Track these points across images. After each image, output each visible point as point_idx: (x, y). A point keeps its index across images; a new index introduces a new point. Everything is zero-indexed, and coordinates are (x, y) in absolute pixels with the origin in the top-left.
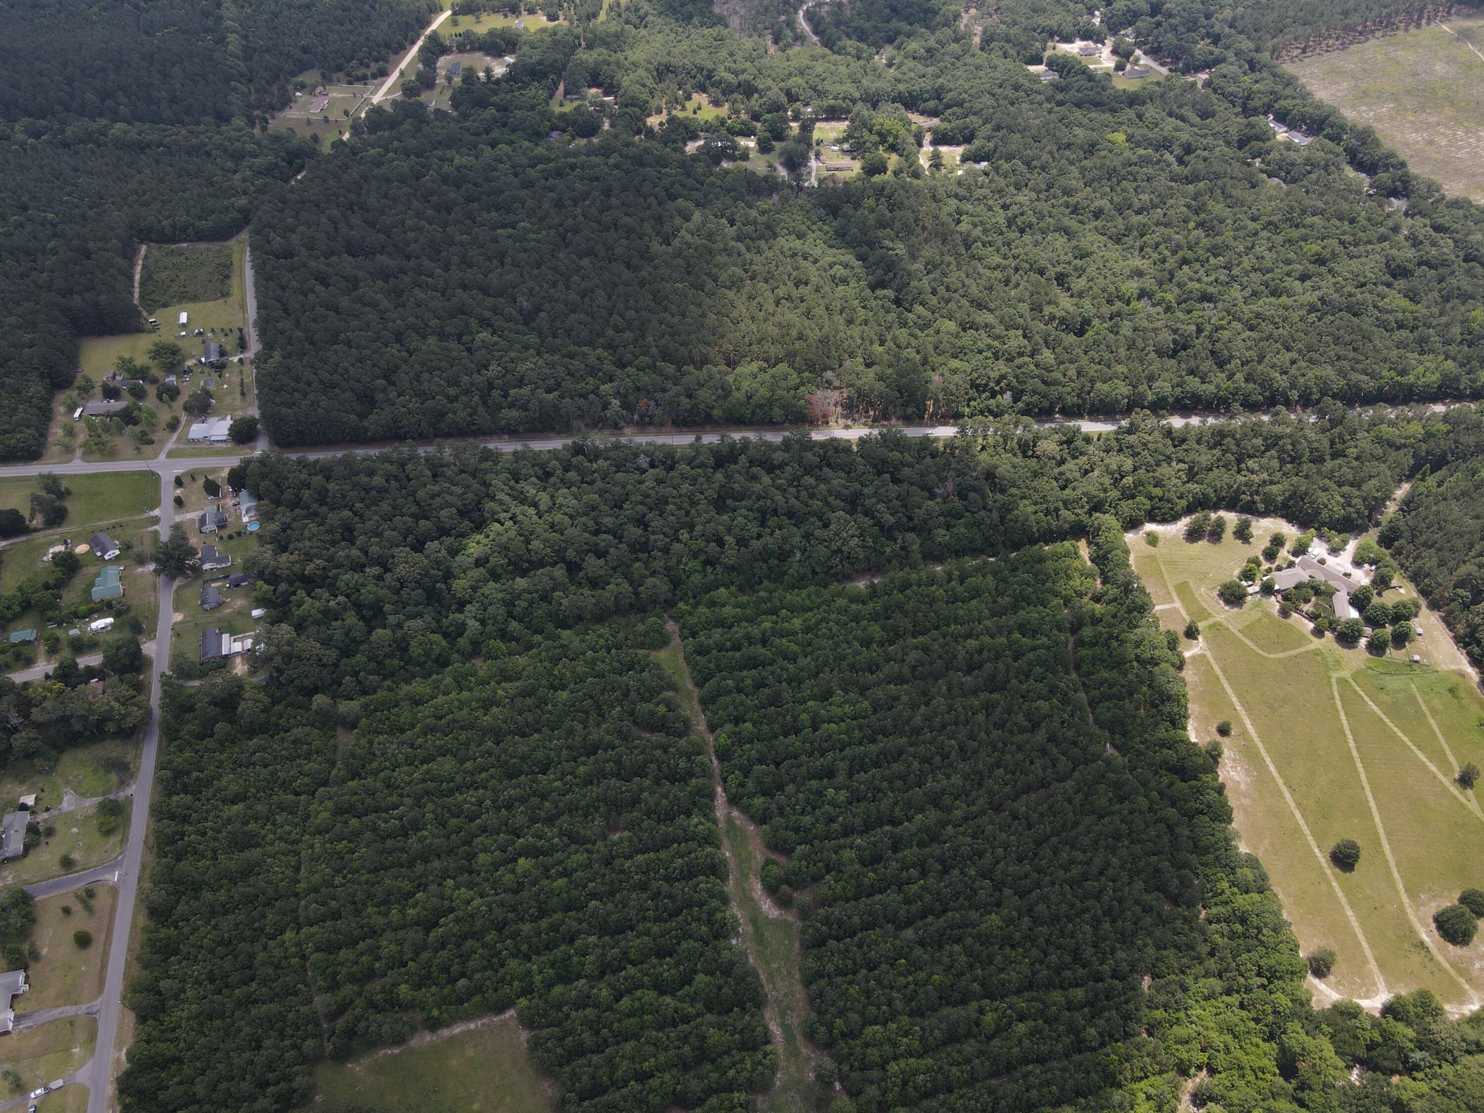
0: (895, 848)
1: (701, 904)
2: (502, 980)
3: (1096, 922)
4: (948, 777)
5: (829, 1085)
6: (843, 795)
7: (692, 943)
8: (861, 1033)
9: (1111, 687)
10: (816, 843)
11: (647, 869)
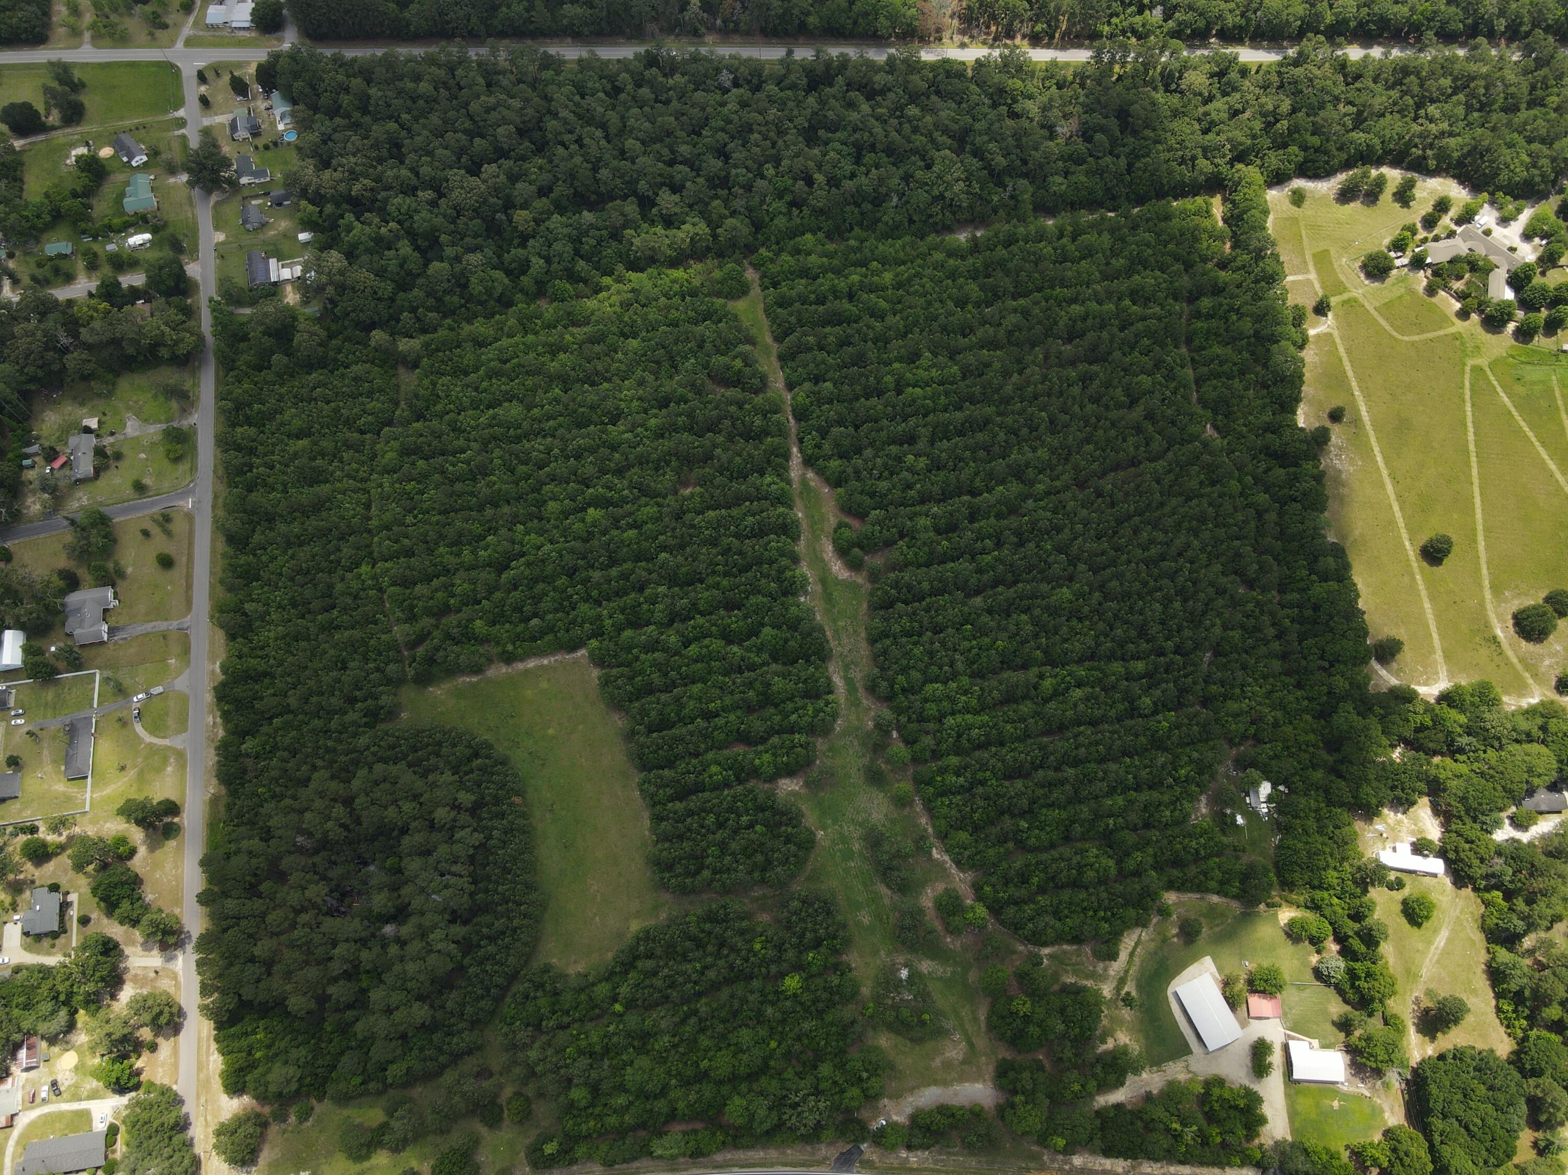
0: (972, 518)
1: (771, 562)
2: (573, 622)
3: (1167, 602)
4: (1034, 450)
5: (887, 733)
6: (923, 462)
7: (760, 599)
8: (921, 689)
9: (1221, 364)
10: (891, 509)
11: (718, 525)
